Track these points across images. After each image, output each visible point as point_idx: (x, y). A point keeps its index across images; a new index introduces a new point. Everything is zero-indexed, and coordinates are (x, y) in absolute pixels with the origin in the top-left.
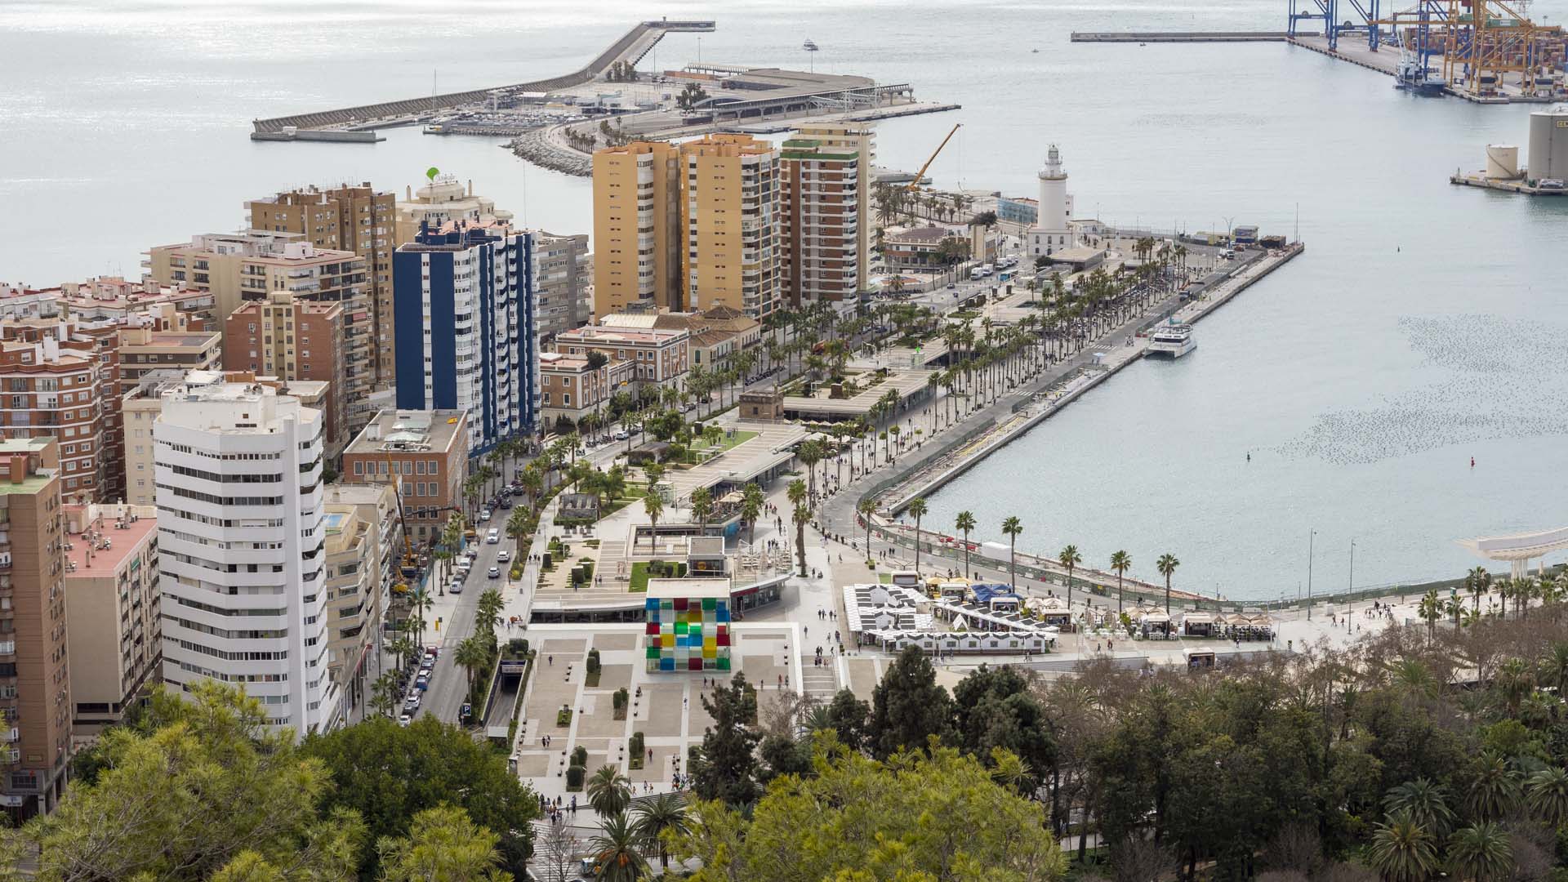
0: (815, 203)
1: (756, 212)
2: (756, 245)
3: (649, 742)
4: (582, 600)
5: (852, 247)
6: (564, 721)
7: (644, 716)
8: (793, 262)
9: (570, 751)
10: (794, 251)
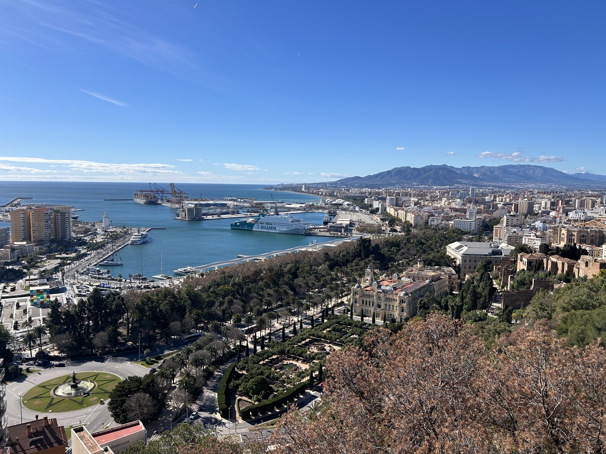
0: (60, 221)
1: (47, 222)
2: (48, 228)
3: (32, 319)
4: (13, 294)
5: (68, 229)
6: (12, 317)
7: (31, 313)
8: (56, 232)
9: (14, 322)
10: (56, 230)
